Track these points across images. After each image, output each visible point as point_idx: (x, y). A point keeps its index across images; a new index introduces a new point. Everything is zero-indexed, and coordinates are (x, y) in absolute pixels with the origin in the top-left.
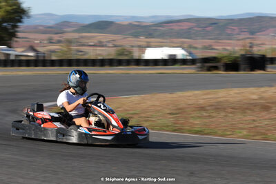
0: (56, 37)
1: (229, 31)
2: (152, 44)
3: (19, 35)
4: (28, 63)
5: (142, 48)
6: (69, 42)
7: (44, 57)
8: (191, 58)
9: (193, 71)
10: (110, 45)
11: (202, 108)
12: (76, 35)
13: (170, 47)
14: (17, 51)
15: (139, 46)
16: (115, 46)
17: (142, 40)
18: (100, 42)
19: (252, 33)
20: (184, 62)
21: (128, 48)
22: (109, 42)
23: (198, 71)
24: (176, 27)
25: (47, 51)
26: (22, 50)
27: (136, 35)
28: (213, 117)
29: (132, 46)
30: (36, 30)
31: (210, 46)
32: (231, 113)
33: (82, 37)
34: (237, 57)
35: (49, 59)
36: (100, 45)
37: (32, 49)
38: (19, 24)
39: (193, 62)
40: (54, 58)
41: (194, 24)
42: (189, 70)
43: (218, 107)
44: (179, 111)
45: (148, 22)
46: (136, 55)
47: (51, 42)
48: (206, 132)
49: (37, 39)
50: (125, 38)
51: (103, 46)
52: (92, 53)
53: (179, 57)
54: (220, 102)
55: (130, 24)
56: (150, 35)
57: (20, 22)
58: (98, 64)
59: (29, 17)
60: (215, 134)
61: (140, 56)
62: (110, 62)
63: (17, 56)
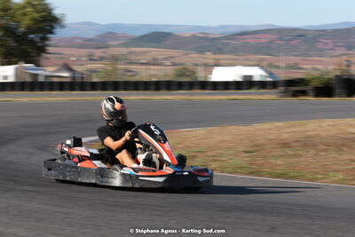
0: (98, 53)
1: (320, 46)
2: (221, 62)
3: (50, 49)
4: (63, 86)
5: (209, 67)
6: (115, 59)
7: (83, 78)
8: (271, 80)
9: (274, 97)
10: (168, 63)
11: (286, 145)
12: (124, 51)
13: (245, 65)
14: (47, 71)
15: (206, 65)
16: (174, 64)
17: (209, 57)
18: (155, 59)
20: (262, 85)
21: (190, 66)
22: (166, 59)
23: (281, 96)
24: (252, 40)
25: (86, 71)
26: (54, 69)
27: (201, 51)
28: (301, 156)
29: (196, 65)
30: (72, 43)
31: (296, 64)
32: (323, 151)
33: (131, 53)
34: (331, 79)
35: (89, 81)
36: (155, 62)
37: (67, 68)
38: (50, 36)
39: (274, 85)
40: (95, 80)
41: (275, 36)
42: (269, 96)
43: (307, 143)
44: (256, 149)
45: (216, 34)
46: (201, 76)
47: (91, 59)
48: (291, 175)
49: (72, 55)
50: (186, 54)
51: (157, 65)
52: (145, 74)
53: (257, 78)
54: (309, 136)
55: (194, 36)
56: (219, 51)
57: (52, 33)
58: (153, 87)
59: (62, 27)
60: (302, 177)
61: (206, 77)
62: (168, 86)
63: (47, 77)
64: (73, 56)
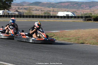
1: (82, 6)
9: (82, 21)
10: (40, 10)
16: (42, 11)
19: (90, 7)
22: (39, 9)
27: (49, 7)
31: (75, 11)
36: (36, 10)
47: (19, 9)
53: (70, 15)
55: (47, 3)
56: (54, 7)
63: (11, 13)
64: (14, 8)
